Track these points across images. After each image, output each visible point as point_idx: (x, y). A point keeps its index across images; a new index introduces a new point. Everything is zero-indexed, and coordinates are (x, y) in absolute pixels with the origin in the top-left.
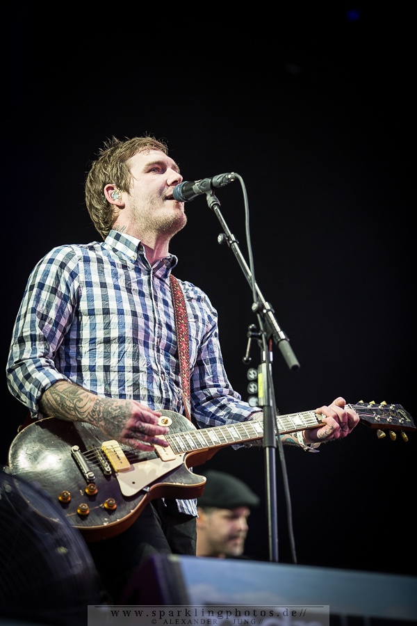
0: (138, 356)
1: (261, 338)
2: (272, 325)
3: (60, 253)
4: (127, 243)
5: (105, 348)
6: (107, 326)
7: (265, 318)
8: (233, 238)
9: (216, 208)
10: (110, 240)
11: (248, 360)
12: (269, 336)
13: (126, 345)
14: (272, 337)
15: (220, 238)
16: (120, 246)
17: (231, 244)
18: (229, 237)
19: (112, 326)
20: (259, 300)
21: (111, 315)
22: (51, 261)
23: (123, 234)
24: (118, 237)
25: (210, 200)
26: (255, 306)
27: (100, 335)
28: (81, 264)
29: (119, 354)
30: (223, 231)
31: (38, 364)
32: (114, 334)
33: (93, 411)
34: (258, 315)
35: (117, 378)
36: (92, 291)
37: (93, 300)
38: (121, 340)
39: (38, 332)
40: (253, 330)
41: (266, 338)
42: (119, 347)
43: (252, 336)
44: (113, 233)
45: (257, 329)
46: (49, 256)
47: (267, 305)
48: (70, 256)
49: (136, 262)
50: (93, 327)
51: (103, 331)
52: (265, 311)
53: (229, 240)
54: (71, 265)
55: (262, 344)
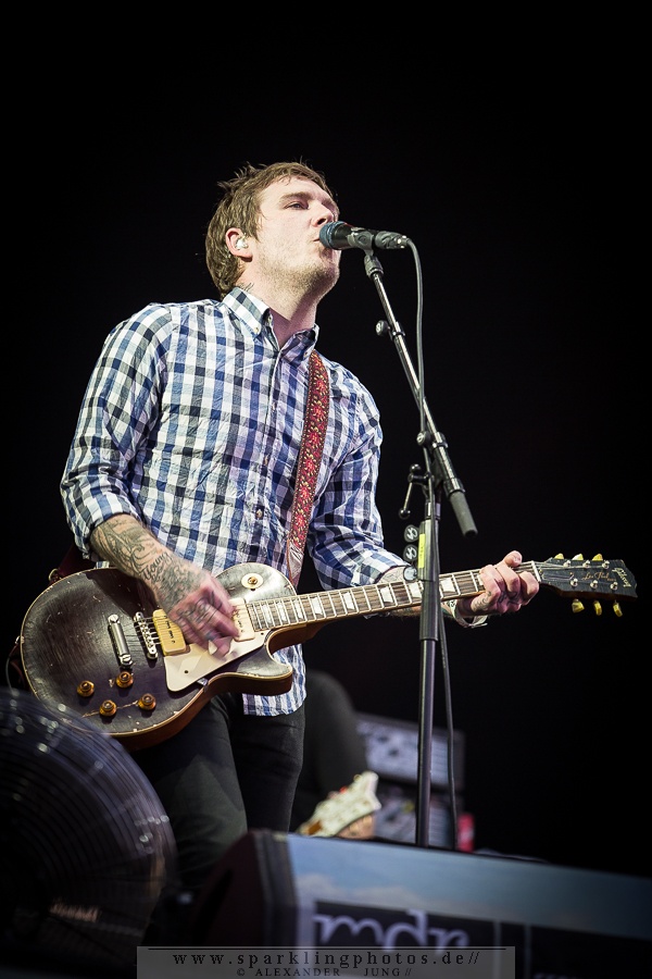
0: (226, 482)
1: (427, 484)
2: (442, 468)
3: (150, 315)
4: (252, 309)
5: (183, 461)
6: (192, 432)
7: (434, 455)
8: (398, 329)
9: (377, 278)
10: (230, 301)
11: (405, 514)
12: (438, 481)
13: (213, 463)
14: (441, 483)
15: (379, 328)
16: (241, 311)
17: (394, 337)
18: (393, 327)
19: (199, 434)
20: (427, 429)
21: (200, 419)
22: (135, 326)
23: (248, 296)
24: (241, 298)
25: (370, 265)
26: (421, 437)
27: (180, 442)
28: (176, 336)
29: (201, 473)
30: (385, 318)
31: (95, 485)
32: (200, 444)
33: (154, 566)
34: (425, 450)
35: (191, 508)
36: (181, 378)
37: (180, 393)
38: (208, 455)
39: (105, 435)
40: (416, 472)
41: (433, 484)
42: (203, 464)
43: (414, 481)
44: (237, 292)
45: (422, 471)
46: (134, 318)
47: (439, 437)
48: (163, 321)
49: (260, 337)
50: (173, 431)
51: (184, 438)
52: (435, 445)
53: (391, 330)
54: (161, 335)
55: (428, 492)
